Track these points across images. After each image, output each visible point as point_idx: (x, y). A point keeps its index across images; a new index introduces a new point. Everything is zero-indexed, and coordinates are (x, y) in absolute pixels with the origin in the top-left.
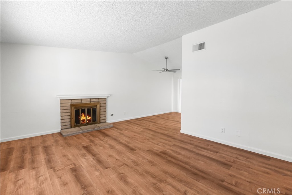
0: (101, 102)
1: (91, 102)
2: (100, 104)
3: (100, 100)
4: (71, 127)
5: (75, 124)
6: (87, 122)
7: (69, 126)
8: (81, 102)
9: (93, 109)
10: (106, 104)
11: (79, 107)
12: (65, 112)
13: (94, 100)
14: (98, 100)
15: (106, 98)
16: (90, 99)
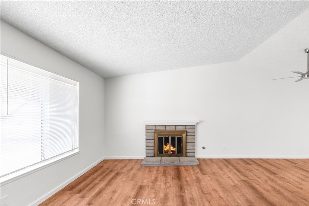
0: (188, 131)
1: (175, 129)
2: (187, 132)
3: (187, 127)
4: (154, 156)
5: (158, 153)
6: (171, 153)
7: (152, 155)
8: (165, 129)
9: (177, 137)
10: (194, 132)
11: (163, 135)
12: (149, 139)
13: (180, 127)
14: (184, 127)
15: (194, 125)
16: (175, 126)
